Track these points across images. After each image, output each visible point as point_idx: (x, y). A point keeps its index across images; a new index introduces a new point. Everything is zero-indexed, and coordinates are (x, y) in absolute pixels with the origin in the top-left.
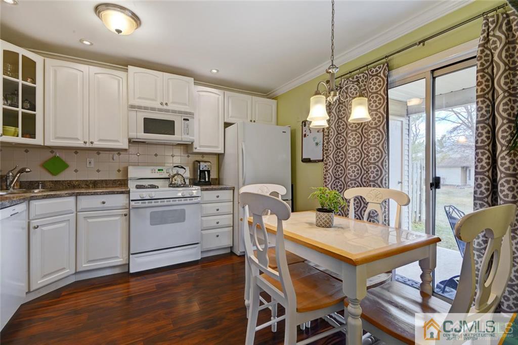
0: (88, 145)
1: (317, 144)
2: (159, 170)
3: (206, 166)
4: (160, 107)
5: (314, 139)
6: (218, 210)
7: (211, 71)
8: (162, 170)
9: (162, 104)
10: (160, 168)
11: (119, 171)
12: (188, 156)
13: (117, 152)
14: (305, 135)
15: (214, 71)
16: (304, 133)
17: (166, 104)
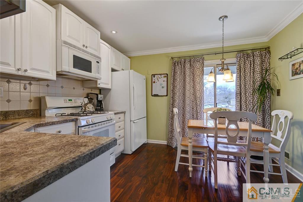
0: (20, 73)
1: (163, 87)
2: (69, 100)
3: (101, 97)
4: (82, 47)
5: (161, 84)
6: (120, 127)
7: (111, 32)
8: (71, 100)
9: (84, 46)
10: (70, 98)
11: (30, 101)
12: (83, 90)
13: (29, 82)
14: (154, 82)
15: (114, 32)
16: (153, 81)
17: (86, 47)
